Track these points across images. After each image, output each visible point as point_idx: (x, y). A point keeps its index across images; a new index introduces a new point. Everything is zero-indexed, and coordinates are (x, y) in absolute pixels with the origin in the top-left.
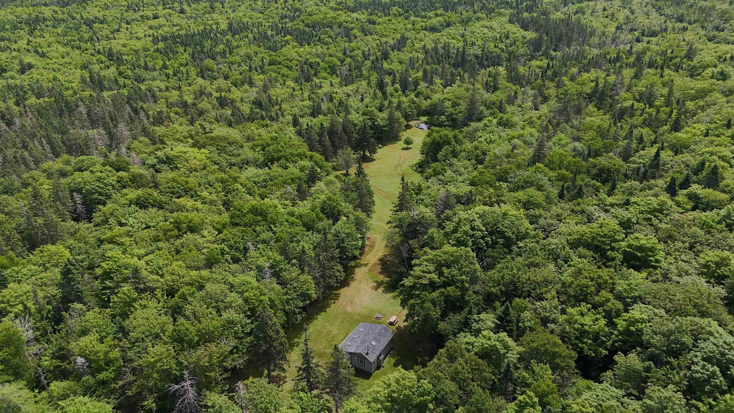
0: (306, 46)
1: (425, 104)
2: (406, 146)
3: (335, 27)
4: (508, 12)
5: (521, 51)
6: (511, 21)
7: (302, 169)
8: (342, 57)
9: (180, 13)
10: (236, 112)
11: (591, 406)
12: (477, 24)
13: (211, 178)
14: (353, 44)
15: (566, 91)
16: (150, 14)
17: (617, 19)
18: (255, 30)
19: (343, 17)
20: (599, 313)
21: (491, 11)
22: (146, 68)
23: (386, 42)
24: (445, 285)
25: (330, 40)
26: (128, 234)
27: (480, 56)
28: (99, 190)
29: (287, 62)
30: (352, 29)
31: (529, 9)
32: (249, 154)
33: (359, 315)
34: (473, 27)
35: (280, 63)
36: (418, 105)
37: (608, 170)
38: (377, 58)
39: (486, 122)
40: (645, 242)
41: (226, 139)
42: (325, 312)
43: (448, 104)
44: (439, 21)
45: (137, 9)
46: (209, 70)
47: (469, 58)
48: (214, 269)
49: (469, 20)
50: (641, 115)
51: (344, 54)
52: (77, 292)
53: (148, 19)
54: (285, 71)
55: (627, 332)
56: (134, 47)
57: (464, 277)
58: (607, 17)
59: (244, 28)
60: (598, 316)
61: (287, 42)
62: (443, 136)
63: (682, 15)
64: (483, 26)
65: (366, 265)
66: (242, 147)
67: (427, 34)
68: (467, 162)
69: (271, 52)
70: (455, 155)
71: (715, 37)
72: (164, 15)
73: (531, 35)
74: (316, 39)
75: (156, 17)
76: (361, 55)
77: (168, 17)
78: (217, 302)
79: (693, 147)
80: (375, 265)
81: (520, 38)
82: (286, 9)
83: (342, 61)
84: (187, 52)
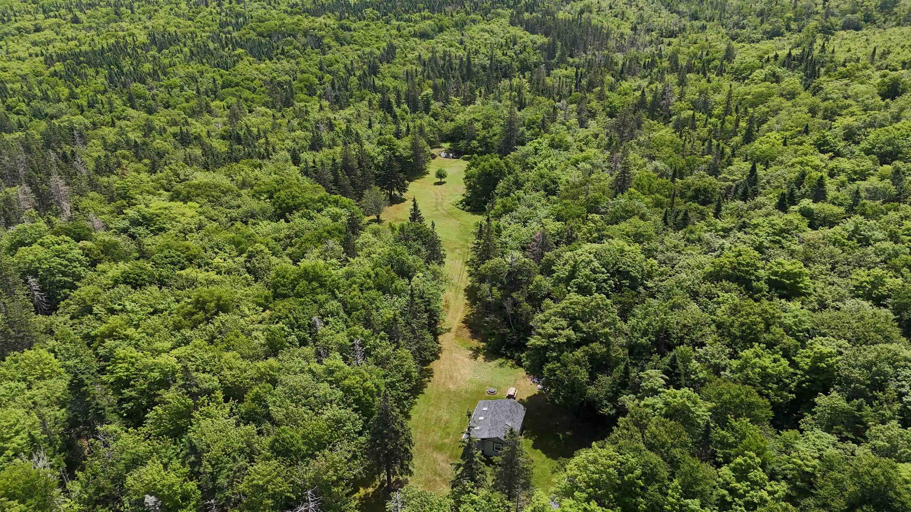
0: (267, 61)
1: (449, 127)
2: (438, 180)
3: (299, 35)
4: (508, 12)
5: (534, 59)
6: (512, 23)
7: (335, 218)
8: (319, 73)
9: (73, 22)
10: (207, 151)
11: (814, 458)
12: (474, 28)
13: (218, 238)
14: (329, 56)
15: (611, 103)
16: (29, 25)
17: (628, 19)
18: (189, 42)
19: (306, 23)
20: (777, 353)
21: (486, 12)
22: (45, 98)
23: (371, 53)
24: (585, 341)
25: (297, 52)
26: (130, 323)
27: (488, 66)
28: (63, 268)
29: (247, 82)
30: (323, 37)
31: (530, 8)
32: (254, 205)
33: (466, 392)
34: (471, 31)
35: (237, 85)
36: (439, 129)
37: (705, 189)
38: (364, 73)
39: (536, 144)
40: (790, 267)
41: (216, 187)
42: (423, 393)
43: (478, 126)
44: (430, 24)
45: (5, 19)
46: (139, 97)
47: (475, 69)
48: (280, 357)
49: (464, 23)
50: (705, 126)
51: (321, 69)
52: (98, 409)
53: (28, 32)
54: (246, 94)
55: (814, 370)
56: (19, 72)
57: (607, 330)
58: (616, 16)
59: (174, 40)
60: (776, 356)
61: (240, 57)
62: (494, 165)
63: (696, 12)
64: (483, 30)
65: (449, 330)
66: (239, 196)
67: (418, 41)
68: (535, 194)
69: (223, 71)
70: (519, 185)
71: (737, 35)
72: (50, 26)
73: (540, 39)
74: (279, 51)
75: (38, 30)
76: (344, 70)
77: (57, 29)
78: (306, 398)
79: (780, 158)
80: (459, 328)
81: (529, 43)
82: (223, 14)
83: (320, 79)
84: (100, 74)
